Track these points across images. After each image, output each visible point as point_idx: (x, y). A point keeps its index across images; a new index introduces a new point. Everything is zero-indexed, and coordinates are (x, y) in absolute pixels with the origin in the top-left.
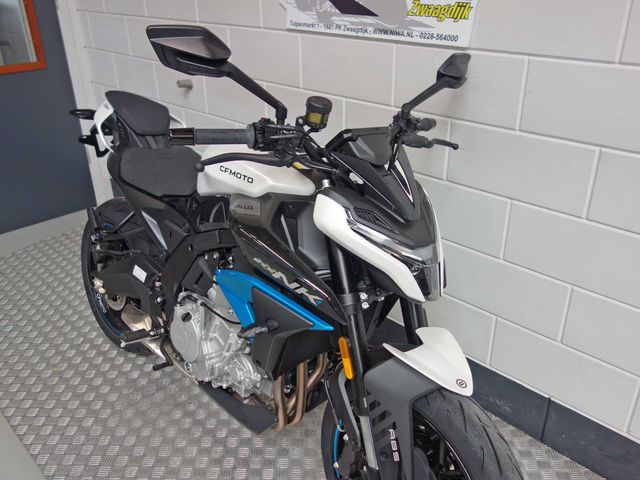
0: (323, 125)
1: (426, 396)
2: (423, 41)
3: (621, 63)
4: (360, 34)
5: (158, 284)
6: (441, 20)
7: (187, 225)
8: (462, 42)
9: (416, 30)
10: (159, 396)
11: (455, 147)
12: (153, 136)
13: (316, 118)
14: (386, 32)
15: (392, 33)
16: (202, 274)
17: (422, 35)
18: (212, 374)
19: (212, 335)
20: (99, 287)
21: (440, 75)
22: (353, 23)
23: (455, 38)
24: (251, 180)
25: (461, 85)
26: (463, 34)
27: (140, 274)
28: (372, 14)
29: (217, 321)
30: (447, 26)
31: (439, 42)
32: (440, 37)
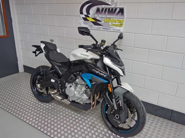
0: (104, 45)
1: (125, 93)
2: (113, 31)
3: (151, 35)
4: (99, 29)
5: (59, 82)
6: (117, 27)
7: (68, 68)
8: (121, 31)
9: (112, 29)
10: (55, 110)
11: (122, 50)
12: (54, 50)
13: (103, 43)
14: (105, 29)
15: (106, 29)
16: (72, 78)
17: (113, 30)
18: (77, 98)
19: (77, 89)
20: (39, 86)
21: (119, 37)
22: (97, 27)
23: (120, 30)
24: (88, 56)
25: (122, 38)
26: (122, 29)
27: (53, 81)
28: (102, 25)
29: (79, 86)
30: (118, 28)
31: (117, 31)
32: (117, 30)
